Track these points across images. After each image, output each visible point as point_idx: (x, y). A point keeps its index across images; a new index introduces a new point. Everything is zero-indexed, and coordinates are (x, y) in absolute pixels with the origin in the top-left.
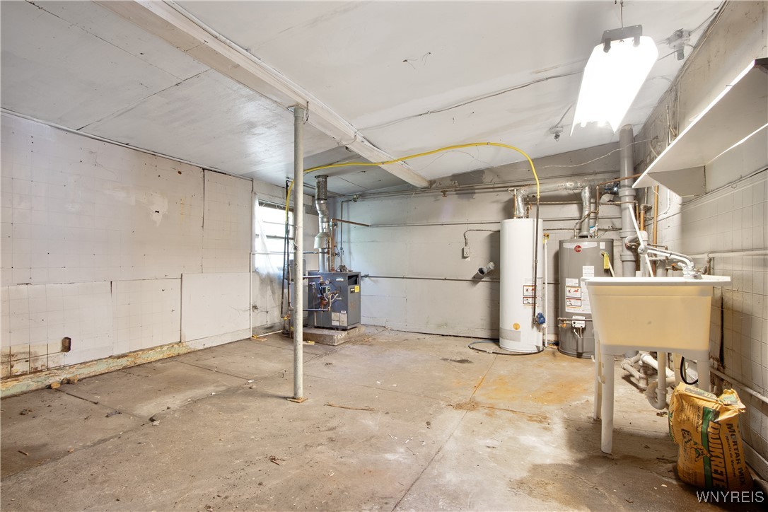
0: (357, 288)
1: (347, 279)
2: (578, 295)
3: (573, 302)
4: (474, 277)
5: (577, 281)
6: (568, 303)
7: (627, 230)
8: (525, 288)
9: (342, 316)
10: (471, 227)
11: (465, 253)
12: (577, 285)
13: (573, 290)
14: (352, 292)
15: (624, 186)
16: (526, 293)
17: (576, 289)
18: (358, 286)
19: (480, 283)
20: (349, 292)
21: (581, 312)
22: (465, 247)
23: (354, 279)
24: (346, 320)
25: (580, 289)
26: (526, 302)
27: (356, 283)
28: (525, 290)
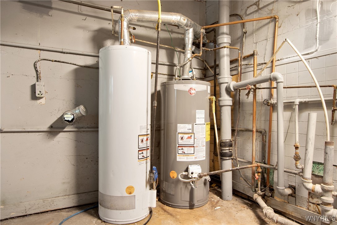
2: (191, 142)
3: (186, 150)
4: (51, 127)
5: (190, 126)
6: (180, 152)
7: (226, 76)
8: (141, 138)
10: (45, 55)
11: (37, 92)
12: (191, 131)
13: (186, 136)
15: (223, 33)
16: (141, 145)
17: (190, 135)
19: (61, 135)
21: (194, 160)
22: (37, 83)
25: (193, 135)
26: (141, 157)
28: (140, 141)
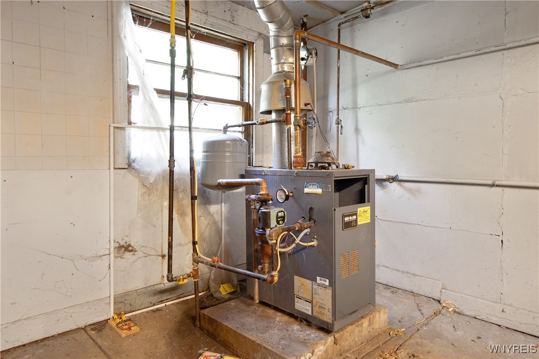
0: (363, 214)
1: (331, 187)
9: (320, 290)
14: (347, 225)
18: (368, 208)
20: (338, 225)
23: (357, 187)
24: (329, 304)
27: (362, 198)
